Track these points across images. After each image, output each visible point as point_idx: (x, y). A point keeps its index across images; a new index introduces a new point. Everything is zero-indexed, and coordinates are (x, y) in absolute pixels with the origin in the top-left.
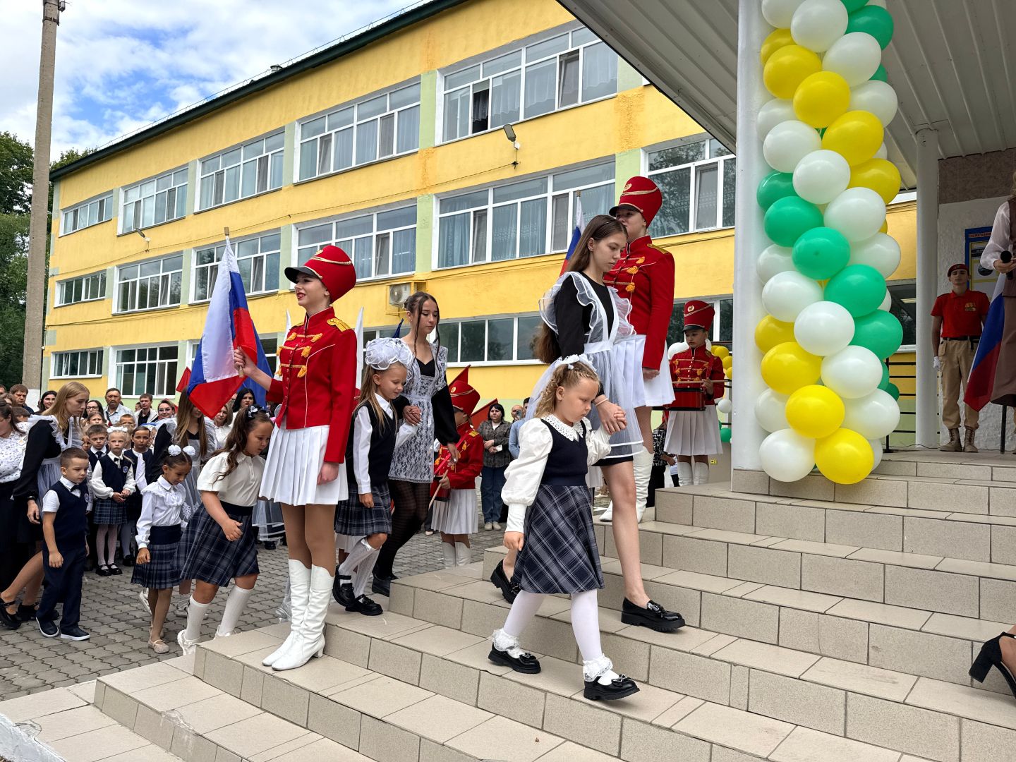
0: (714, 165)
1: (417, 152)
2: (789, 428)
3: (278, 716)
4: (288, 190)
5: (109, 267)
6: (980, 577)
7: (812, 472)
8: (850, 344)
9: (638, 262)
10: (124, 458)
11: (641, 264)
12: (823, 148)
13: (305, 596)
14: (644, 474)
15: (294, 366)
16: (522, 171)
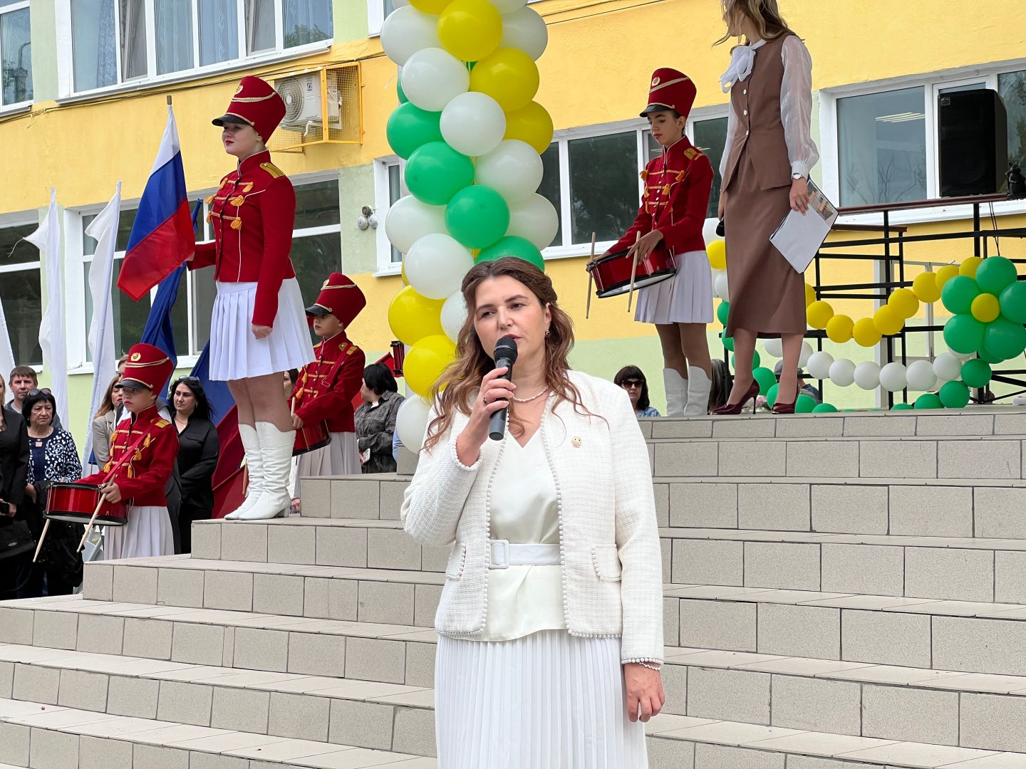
9: (244, 191)
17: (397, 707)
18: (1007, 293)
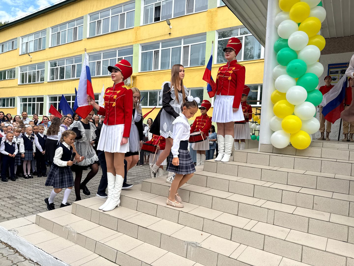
0: (242, 38)
1: (133, 28)
2: (282, 130)
3: (105, 227)
4: (85, 40)
5: (16, 67)
6: (350, 181)
7: (288, 145)
8: (306, 101)
9: (233, 69)
10: (31, 136)
11: (234, 70)
12: (299, 30)
13: (113, 185)
14: (231, 145)
15: (110, 102)
16: (172, 37)
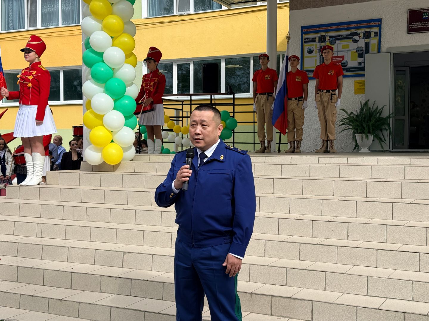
8: (113, 110)
11: (34, 75)
17: (125, 253)
18: (228, 121)
